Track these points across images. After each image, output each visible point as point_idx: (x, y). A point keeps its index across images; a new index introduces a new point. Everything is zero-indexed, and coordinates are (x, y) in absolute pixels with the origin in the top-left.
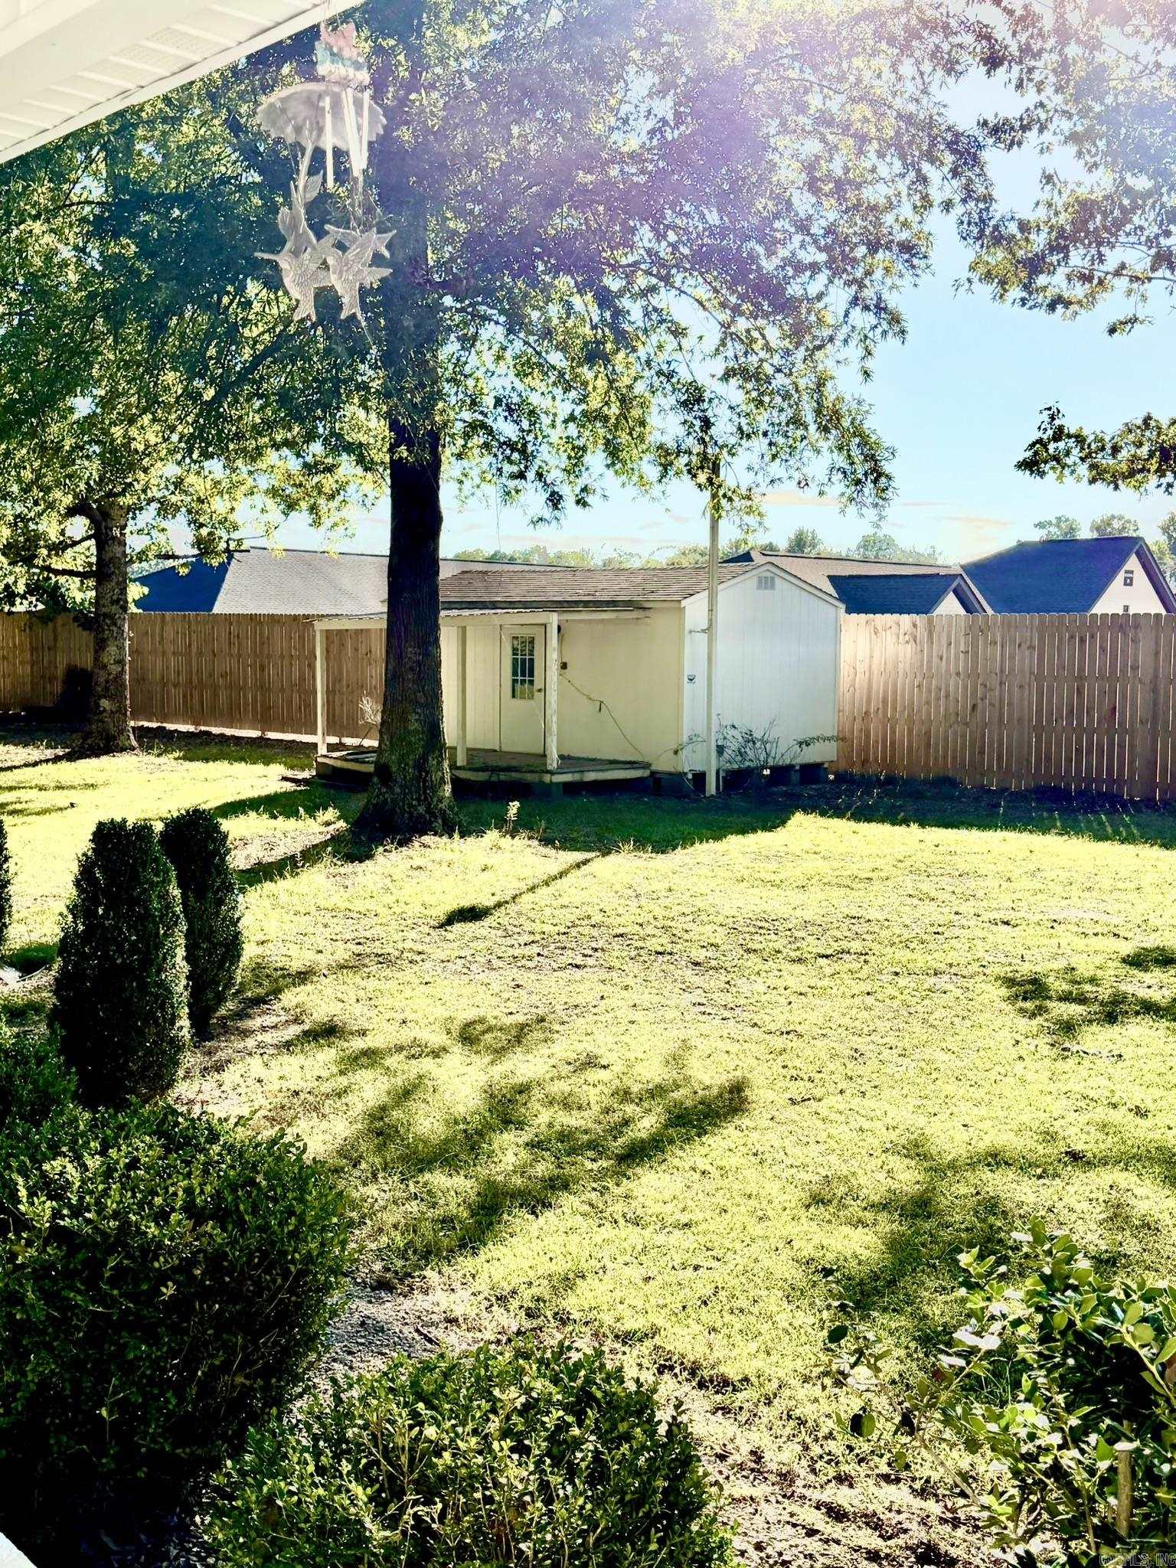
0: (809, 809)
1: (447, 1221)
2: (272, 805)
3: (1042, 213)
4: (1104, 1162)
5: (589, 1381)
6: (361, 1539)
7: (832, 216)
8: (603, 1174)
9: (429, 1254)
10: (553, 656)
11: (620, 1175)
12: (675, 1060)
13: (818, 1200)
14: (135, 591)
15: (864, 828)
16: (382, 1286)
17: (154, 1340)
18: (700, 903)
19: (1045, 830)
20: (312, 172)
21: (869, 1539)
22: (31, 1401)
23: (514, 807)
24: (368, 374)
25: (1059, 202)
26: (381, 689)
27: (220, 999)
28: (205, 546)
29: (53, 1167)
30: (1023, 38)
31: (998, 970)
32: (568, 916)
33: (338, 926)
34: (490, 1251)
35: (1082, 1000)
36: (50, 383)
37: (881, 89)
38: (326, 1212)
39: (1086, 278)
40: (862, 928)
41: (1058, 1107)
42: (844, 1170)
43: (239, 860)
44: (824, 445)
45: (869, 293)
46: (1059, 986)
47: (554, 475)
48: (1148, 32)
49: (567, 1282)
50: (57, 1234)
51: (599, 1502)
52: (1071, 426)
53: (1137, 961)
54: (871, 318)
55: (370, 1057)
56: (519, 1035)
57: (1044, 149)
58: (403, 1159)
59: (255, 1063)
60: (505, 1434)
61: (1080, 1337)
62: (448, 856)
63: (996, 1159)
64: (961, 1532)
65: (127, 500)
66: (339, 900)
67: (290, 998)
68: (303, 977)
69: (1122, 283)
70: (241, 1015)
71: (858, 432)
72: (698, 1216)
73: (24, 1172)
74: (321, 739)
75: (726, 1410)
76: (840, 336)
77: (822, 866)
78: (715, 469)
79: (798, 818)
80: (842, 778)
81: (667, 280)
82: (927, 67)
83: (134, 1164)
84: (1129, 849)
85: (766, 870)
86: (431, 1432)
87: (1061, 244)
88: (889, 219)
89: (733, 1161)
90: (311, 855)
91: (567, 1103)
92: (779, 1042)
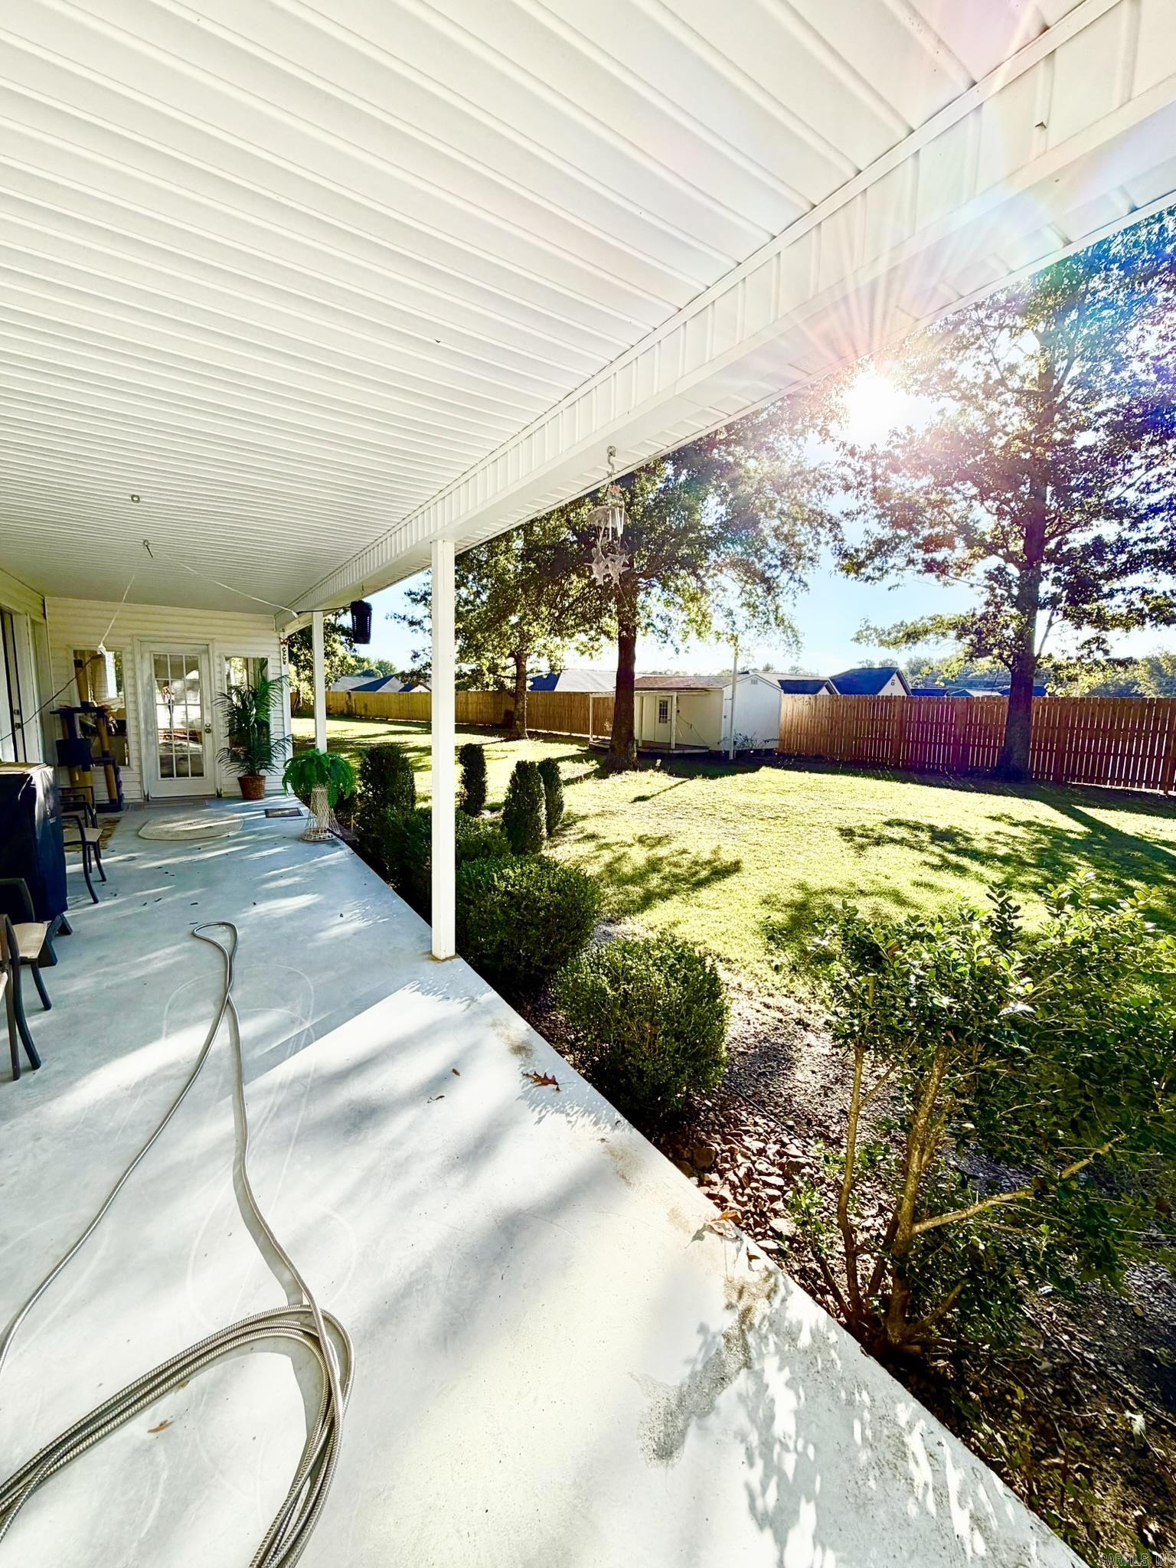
0: (767, 765)
1: (633, 902)
2: (573, 758)
3: (864, 545)
4: (872, 894)
5: (683, 951)
6: (605, 994)
7: (783, 548)
8: (688, 889)
9: (627, 912)
10: (675, 707)
11: (693, 890)
12: (715, 852)
13: (765, 902)
14: (529, 684)
15: (788, 772)
16: (610, 921)
17: (537, 929)
18: (725, 797)
19: (856, 775)
20: (604, 535)
21: (780, 1015)
22: (498, 946)
23: (659, 761)
24: (613, 606)
25: (871, 541)
26: (612, 719)
27: (556, 824)
28: (552, 667)
29: (506, 871)
30: (859, 479)
31: (837, 825)
32: (677, 801)
33: (597, 801)
34: (647, 912)
35: (867, 837)
36: (504, 611)
37: (804, 499)
38: (593, 893)
39: (880, 570)
40: (785, 808)
41: (858, 874)
42: (775, 892)
43: (563, 777)
44: (778, 632)
45: (796, 577)
46: (859, 831)
47: (678, 643)
48: (908, 475)
49: (675, 924)
50: (507, 893)
51: (685, 989)
52: (872, 625)
53: (889, 824)
54: (797, 585)
55: (607, 846)
56: (659, 841)
57: (866, 521)
58: (618, 880)
59: (567, 845)
60: (654, 964)
61: (858, 939)
62: (634, 778)
63: (832, 891)
64: (812, 1016)
65: (528, 652)
66: (597, 792)
67: (579, 824)
68: (584, 818)
69: (894, 571)
70: (562, 830)
71: (790, 627)
72: (721, 905)
73: (496, 872)
74: (591, 737)
75: (730, 970)
76: (785, 591)
77: (772, 786)
78: (736, 640)
79: (763, 768)
80: (780, 754)
81: (721, 571)
82: (821, 492)
83: (531, 872)
84: (888, 783)
85: (751, 787)
86: (630, 962)
87: (871, 556)
88: (804, 549)
89: (735, 888)
90: (587, 776)
91: (676, 865)
92: (753, 848)
